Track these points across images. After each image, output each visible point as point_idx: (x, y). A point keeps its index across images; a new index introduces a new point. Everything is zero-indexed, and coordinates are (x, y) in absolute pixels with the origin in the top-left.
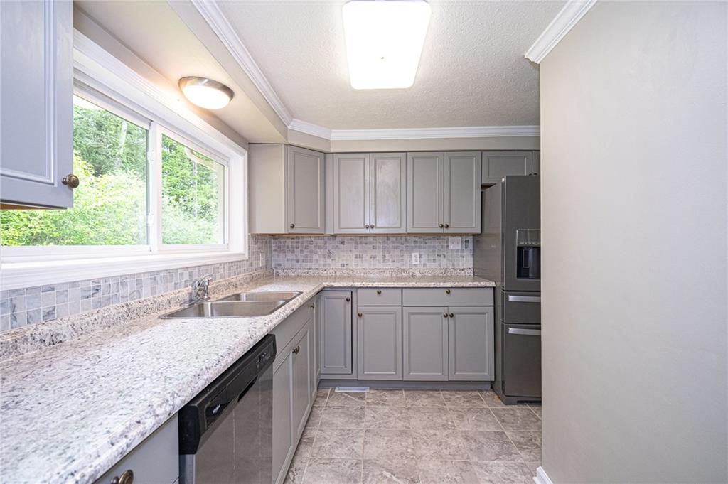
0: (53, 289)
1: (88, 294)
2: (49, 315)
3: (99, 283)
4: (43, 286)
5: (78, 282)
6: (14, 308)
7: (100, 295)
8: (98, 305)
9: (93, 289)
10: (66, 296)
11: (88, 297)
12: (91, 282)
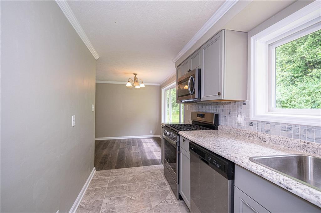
0: (269, 123)
1: (284, 129)
2: (267, 132)
3: (291, 126)
4: (266, 122)
5: (280, 123)
6: (258, 126)
7: (291, 132)
8: (290, 136)
9: (288, 128)
10: (274, 127)
11: (284, 131)
12: (286, 124)
